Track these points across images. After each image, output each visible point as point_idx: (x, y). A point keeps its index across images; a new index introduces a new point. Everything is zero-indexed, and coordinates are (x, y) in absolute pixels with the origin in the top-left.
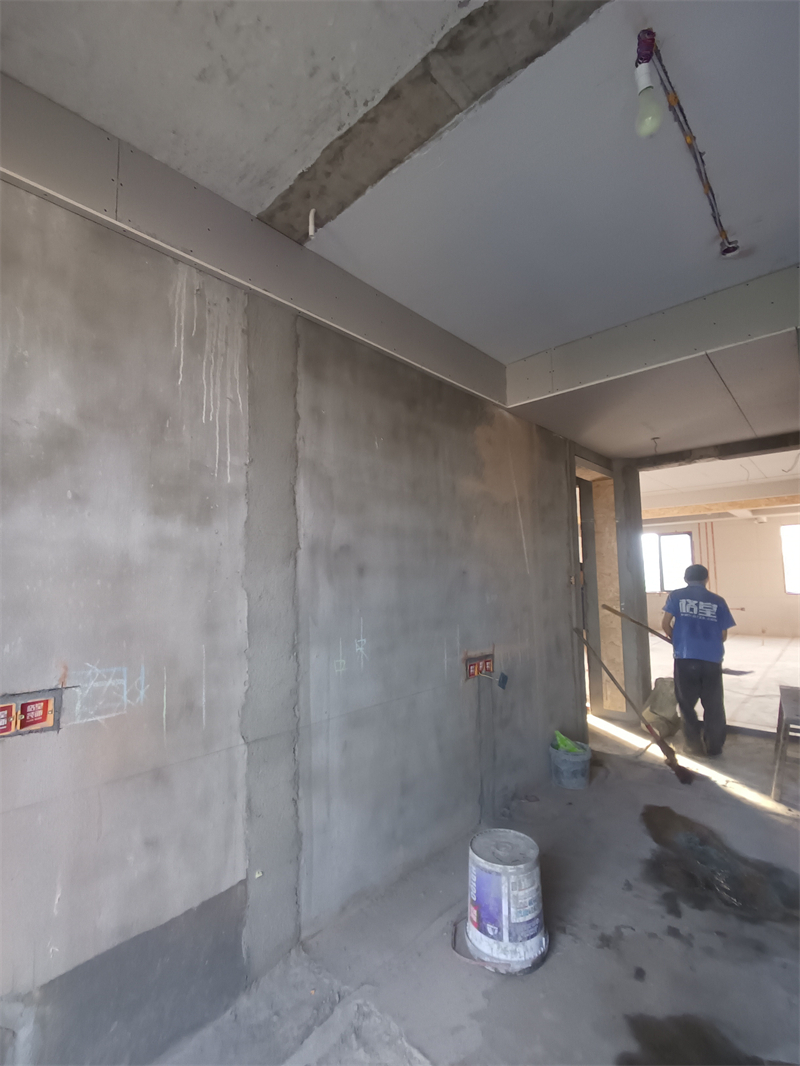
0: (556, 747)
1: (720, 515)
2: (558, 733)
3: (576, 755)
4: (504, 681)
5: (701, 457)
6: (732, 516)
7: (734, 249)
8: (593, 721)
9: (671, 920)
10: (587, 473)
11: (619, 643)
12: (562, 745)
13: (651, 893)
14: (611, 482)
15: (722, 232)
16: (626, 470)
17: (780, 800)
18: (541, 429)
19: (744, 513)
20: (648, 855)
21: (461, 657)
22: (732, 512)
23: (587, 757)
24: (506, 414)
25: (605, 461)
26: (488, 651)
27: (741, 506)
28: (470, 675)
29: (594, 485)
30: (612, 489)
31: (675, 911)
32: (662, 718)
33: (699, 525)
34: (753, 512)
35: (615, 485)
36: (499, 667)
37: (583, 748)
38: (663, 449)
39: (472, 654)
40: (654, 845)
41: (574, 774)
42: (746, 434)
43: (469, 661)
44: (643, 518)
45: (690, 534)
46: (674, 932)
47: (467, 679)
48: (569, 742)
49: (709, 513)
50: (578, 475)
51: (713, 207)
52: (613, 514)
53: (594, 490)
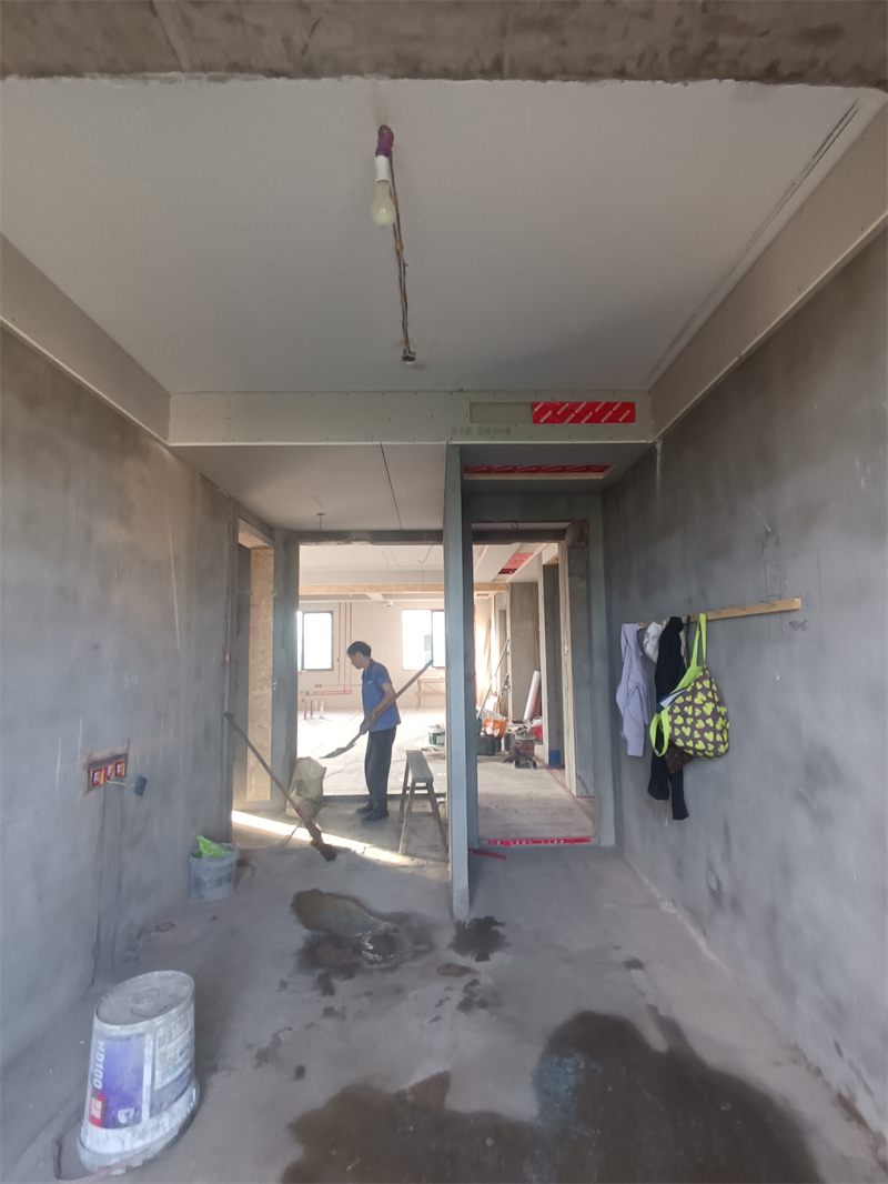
0: (198, 855)
1: (357, 597)
2: (201, 838)
3: (222, 858)
4: (141, 786)
5: (357, 540)
6: (368, 598)
7: (412, 359)
8: (239, 819)
9: (328, 1001)
10: (248, 539)
11: (268, 726)
12: (205, 852)
13: (307, 980)
14: (272, 552)
15: (407, 341)
16: (287, 540)
17: (406, 854)
18: (205, 479)
19: (376, 596)
20: (300, 945)
21: (82, 761)
22: (368, 594)
23: (234, 857)
24: (166, 452)
25: (267, 528)
26: (119, 750)
27: (378, 589)
28: (93, 785)
29: (253, 553)
30: (272, 559)
31: (328, 990)
32: (307, 799)
33: (342, 606)
34: (384, 595)
35: (275, 555)
36: (134, 768)
37: (229, 849)
38: (327, 526)
39: (99, 755)
40: (306, 932)
41: (219, 882)
42: (394, 526)
43: (94, 766)
44: (300, 594)
45: (331, 613)
46: (329, 1012)
47: (89, 790)
48: (214, 846)
49: (351, 594)
50: (241, 541)
51: (405, 313)
52: (271, 587)
53: (253, 558)
